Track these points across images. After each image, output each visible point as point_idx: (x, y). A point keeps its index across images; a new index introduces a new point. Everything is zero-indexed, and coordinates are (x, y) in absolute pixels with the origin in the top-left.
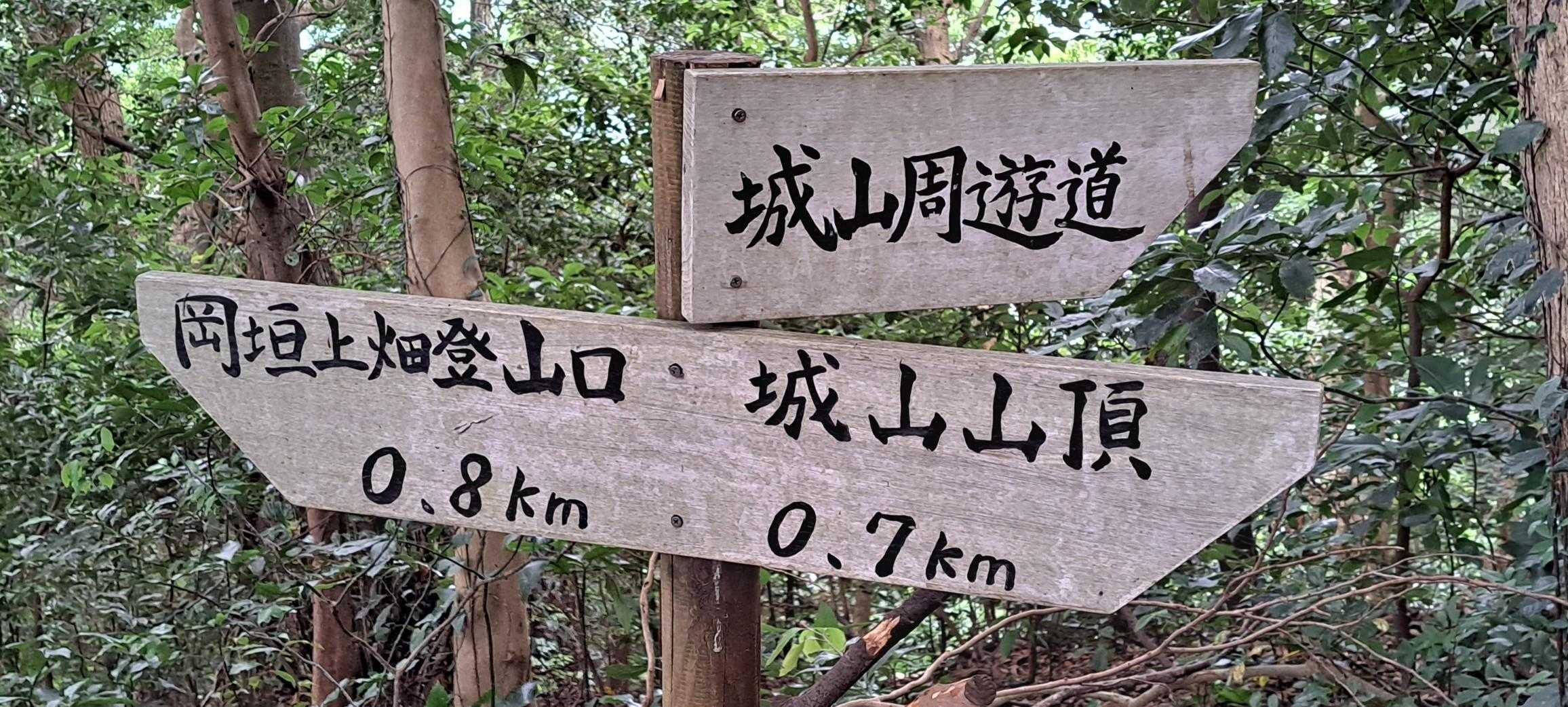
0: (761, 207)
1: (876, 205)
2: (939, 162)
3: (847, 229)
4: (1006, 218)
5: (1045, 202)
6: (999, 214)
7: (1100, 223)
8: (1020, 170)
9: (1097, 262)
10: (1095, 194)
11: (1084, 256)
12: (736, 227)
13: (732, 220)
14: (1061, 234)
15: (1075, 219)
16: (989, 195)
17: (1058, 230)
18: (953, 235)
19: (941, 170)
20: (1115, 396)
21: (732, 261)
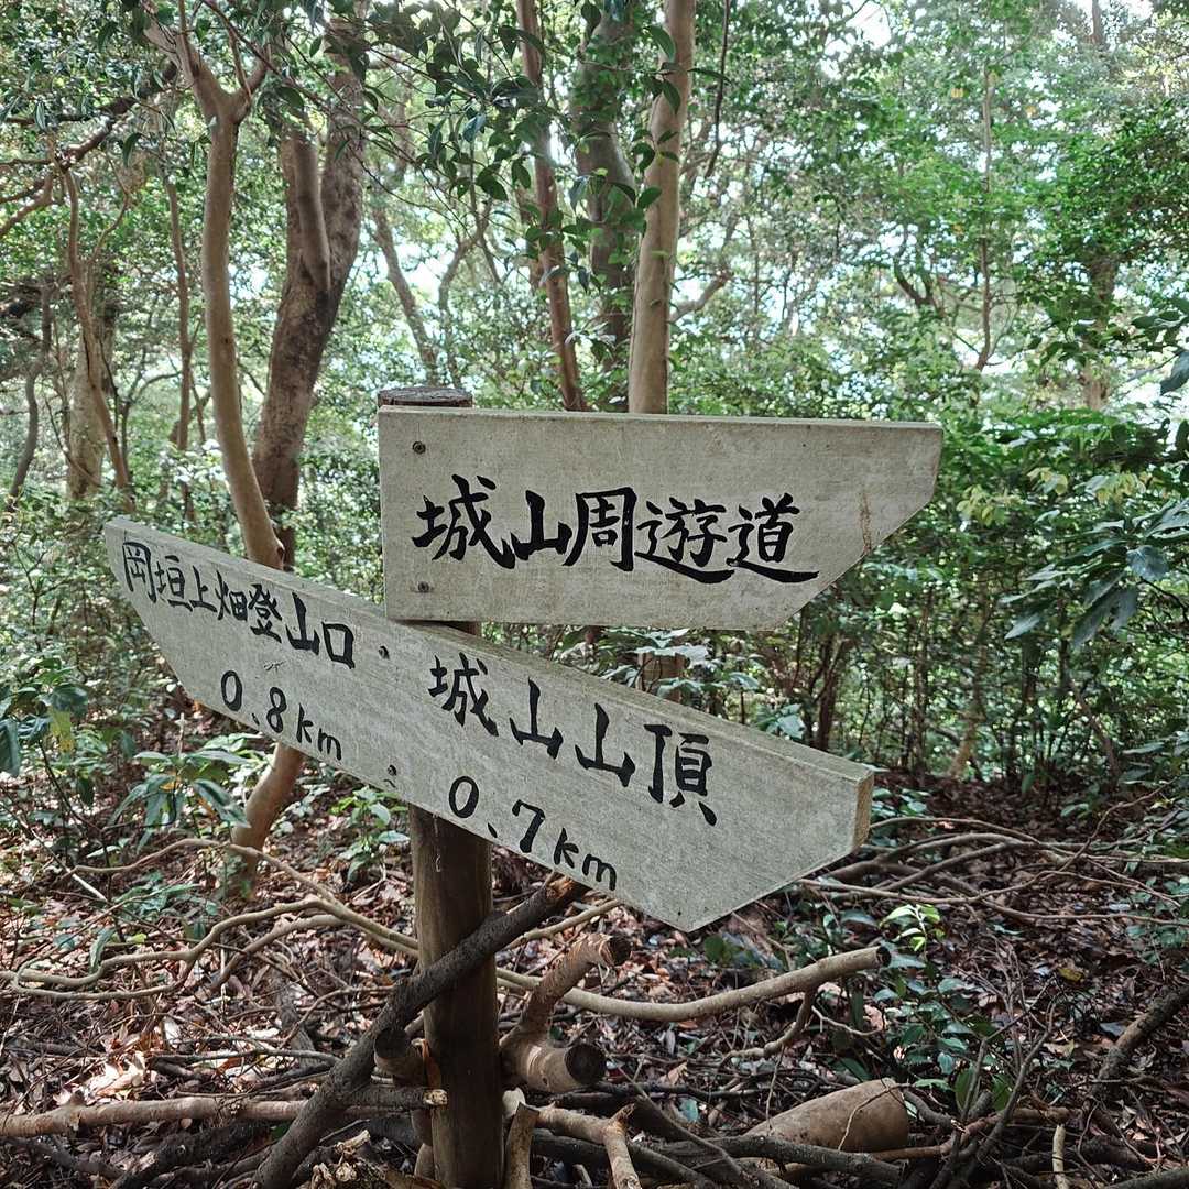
0: (443, 527)
1: (550, 532)
2: (610, 500)
3: (524, 551)
4: (678, 553)
5: (716, 543)
6: (671, 550)
7: (773, 565)
8: (689, 512)
9: (768, 600)
10: (767, 539)
11: (756, 594)
12: (421, 542)
13: (417, 536)
14: (733, 572)
15: (746, 559)
16: (659, 533)
17: (730, 569)
18: (626, 564)
19: (612, 507)
20: (686, 745)
21: (419, 570)
